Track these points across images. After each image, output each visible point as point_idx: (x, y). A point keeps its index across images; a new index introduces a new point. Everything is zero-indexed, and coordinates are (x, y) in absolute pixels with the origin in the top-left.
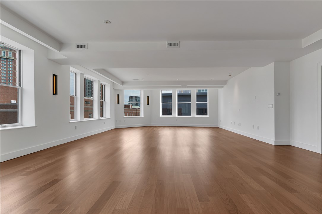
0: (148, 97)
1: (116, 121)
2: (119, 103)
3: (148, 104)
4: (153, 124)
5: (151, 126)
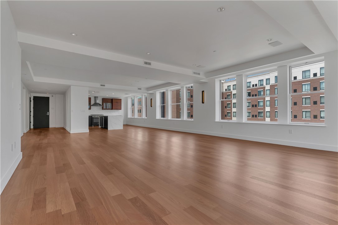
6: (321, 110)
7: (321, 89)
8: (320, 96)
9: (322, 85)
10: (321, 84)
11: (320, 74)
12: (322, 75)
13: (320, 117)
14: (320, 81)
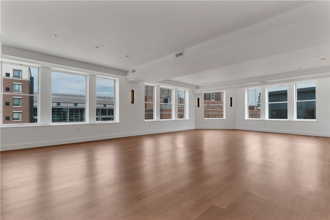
0: (231, 98)
1: (196, 123)
2: (198, 106)
3: (231, 106)
4: (237, 128)
5: (235, 130)
6: (13, 111)
7: (14, 90)
8: (13, 97)
9: (15, 87)
10: (14, 85)
11: (13, 76)
12: (14, 76)
13: (12, 119)
14: (13, 83)
